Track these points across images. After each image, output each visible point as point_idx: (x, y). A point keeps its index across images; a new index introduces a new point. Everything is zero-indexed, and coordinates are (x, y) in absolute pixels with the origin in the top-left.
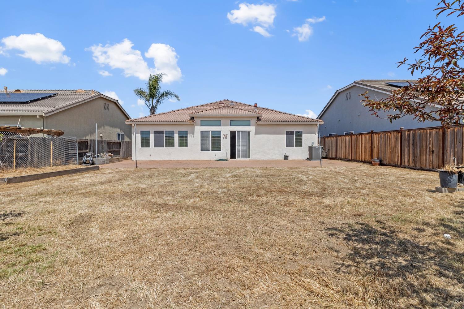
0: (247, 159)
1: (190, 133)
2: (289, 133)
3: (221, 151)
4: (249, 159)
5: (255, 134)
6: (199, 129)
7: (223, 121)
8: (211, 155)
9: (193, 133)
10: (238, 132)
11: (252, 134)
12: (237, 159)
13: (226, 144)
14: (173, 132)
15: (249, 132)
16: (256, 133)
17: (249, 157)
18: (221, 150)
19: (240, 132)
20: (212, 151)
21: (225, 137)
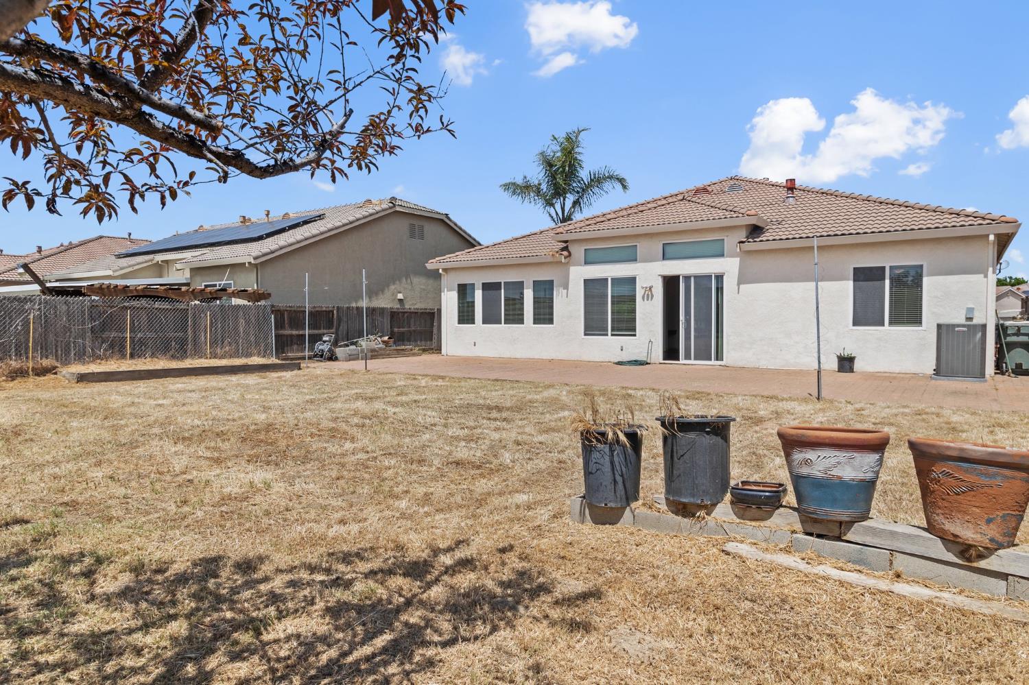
0: (713, 362)
1: (559, 286)
2: (865, 276)
3: (635, 335)
4: (719, 363)
5: (739, 284)
6: (580, 273)
7: (642, 247)
8: (609, 347)
9: (566, 287)
10: (687, 278)
11: (729, 284)
12: (682, 361)
13: (650, 314)
14: (520, 285)
15: (720, 278)
16: (742, 280)
17: (719, 357)
18: (637, 333)
19: (692, 279)
20: (612, 335)
21: (648, 295)
